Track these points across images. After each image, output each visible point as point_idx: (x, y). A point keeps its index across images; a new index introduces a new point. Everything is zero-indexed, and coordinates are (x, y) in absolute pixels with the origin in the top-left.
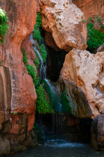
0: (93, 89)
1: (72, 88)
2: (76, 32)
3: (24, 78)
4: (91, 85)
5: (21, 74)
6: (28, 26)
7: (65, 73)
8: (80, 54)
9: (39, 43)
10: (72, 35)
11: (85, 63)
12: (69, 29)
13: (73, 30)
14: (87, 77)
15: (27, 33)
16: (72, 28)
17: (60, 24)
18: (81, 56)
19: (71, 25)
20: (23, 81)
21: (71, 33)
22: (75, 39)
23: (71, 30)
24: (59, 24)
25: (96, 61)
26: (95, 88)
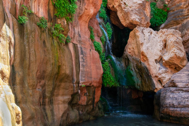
0: (156, 64)
1: (136, 63)
2: (140, 11)
3: (91, 53)
4: (154, 61)
5: (89, 50)
6: (95, 5)
7: (130, 49)
8: (144, 32)
9: (105, 21)
10: (136, 14)
11: (149, 39)
12: (133, 8)
13: (137, 9)
14: (151, 53)
15: (94, 12)
16: (135, 7)
17: (125, 4)
18: (144, 33)
19: (135, 5)
20: (90, 56)
21: (135, 12)
22: (138, 17)
23: (135, 9)
24: (123, 4)
25: (159, 38)
26: (158, 63)
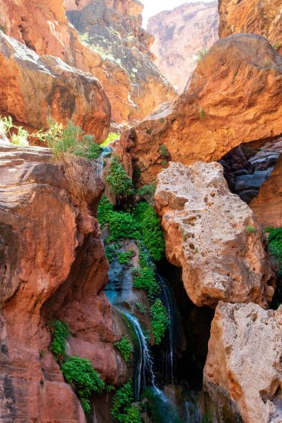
0: (262, 402)
2: (229, 261)
3: (43, 391)
4: (259, 395)
5: (36, 384)
6: (52, 269)
7: (211, 365)
8: (235, 315)
9: (149, 297)
10: (216, 269)
11: (247, 336)
12: (210, 255)
13: (220, 258)
14: (250, 372)
15: (49, 286)
16: (216, 251)
17: (192, 246)
18: (237, 320)
19: (217, 246)
20: (39, 400)
21: (213, 264)
22: (222, 278)
23: (214, 258)
24: (188, 248)
26: (268, 401)
